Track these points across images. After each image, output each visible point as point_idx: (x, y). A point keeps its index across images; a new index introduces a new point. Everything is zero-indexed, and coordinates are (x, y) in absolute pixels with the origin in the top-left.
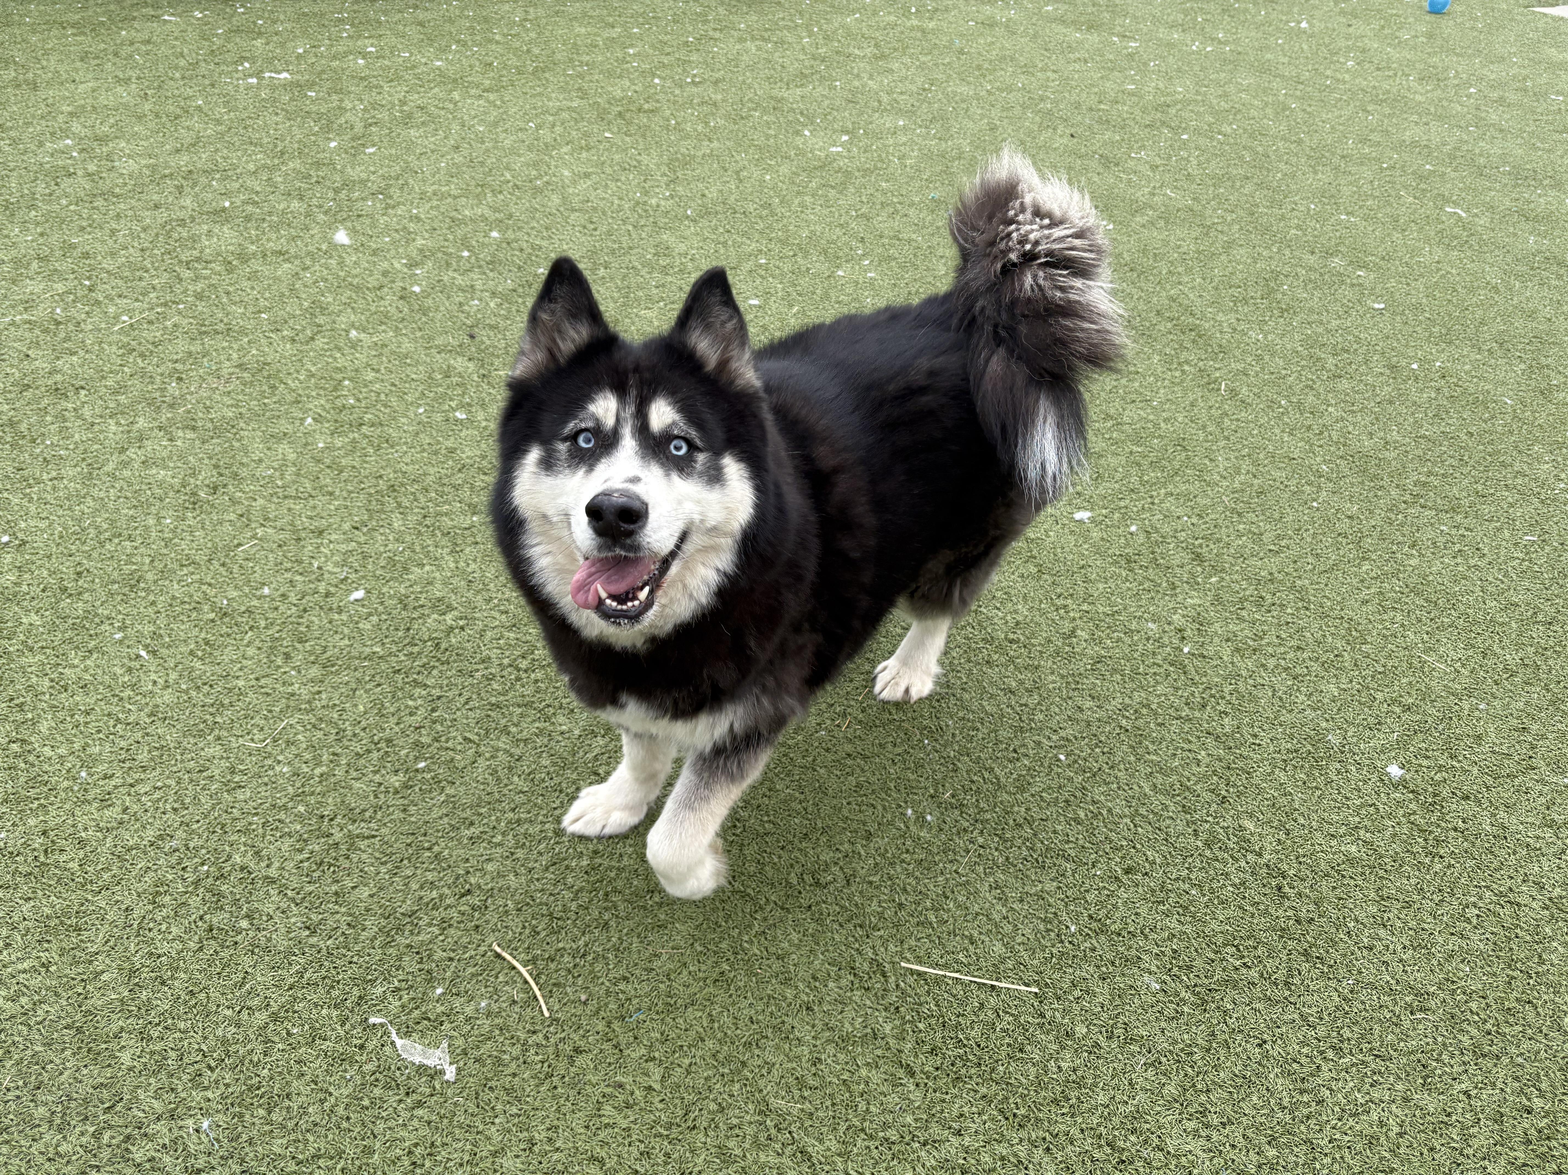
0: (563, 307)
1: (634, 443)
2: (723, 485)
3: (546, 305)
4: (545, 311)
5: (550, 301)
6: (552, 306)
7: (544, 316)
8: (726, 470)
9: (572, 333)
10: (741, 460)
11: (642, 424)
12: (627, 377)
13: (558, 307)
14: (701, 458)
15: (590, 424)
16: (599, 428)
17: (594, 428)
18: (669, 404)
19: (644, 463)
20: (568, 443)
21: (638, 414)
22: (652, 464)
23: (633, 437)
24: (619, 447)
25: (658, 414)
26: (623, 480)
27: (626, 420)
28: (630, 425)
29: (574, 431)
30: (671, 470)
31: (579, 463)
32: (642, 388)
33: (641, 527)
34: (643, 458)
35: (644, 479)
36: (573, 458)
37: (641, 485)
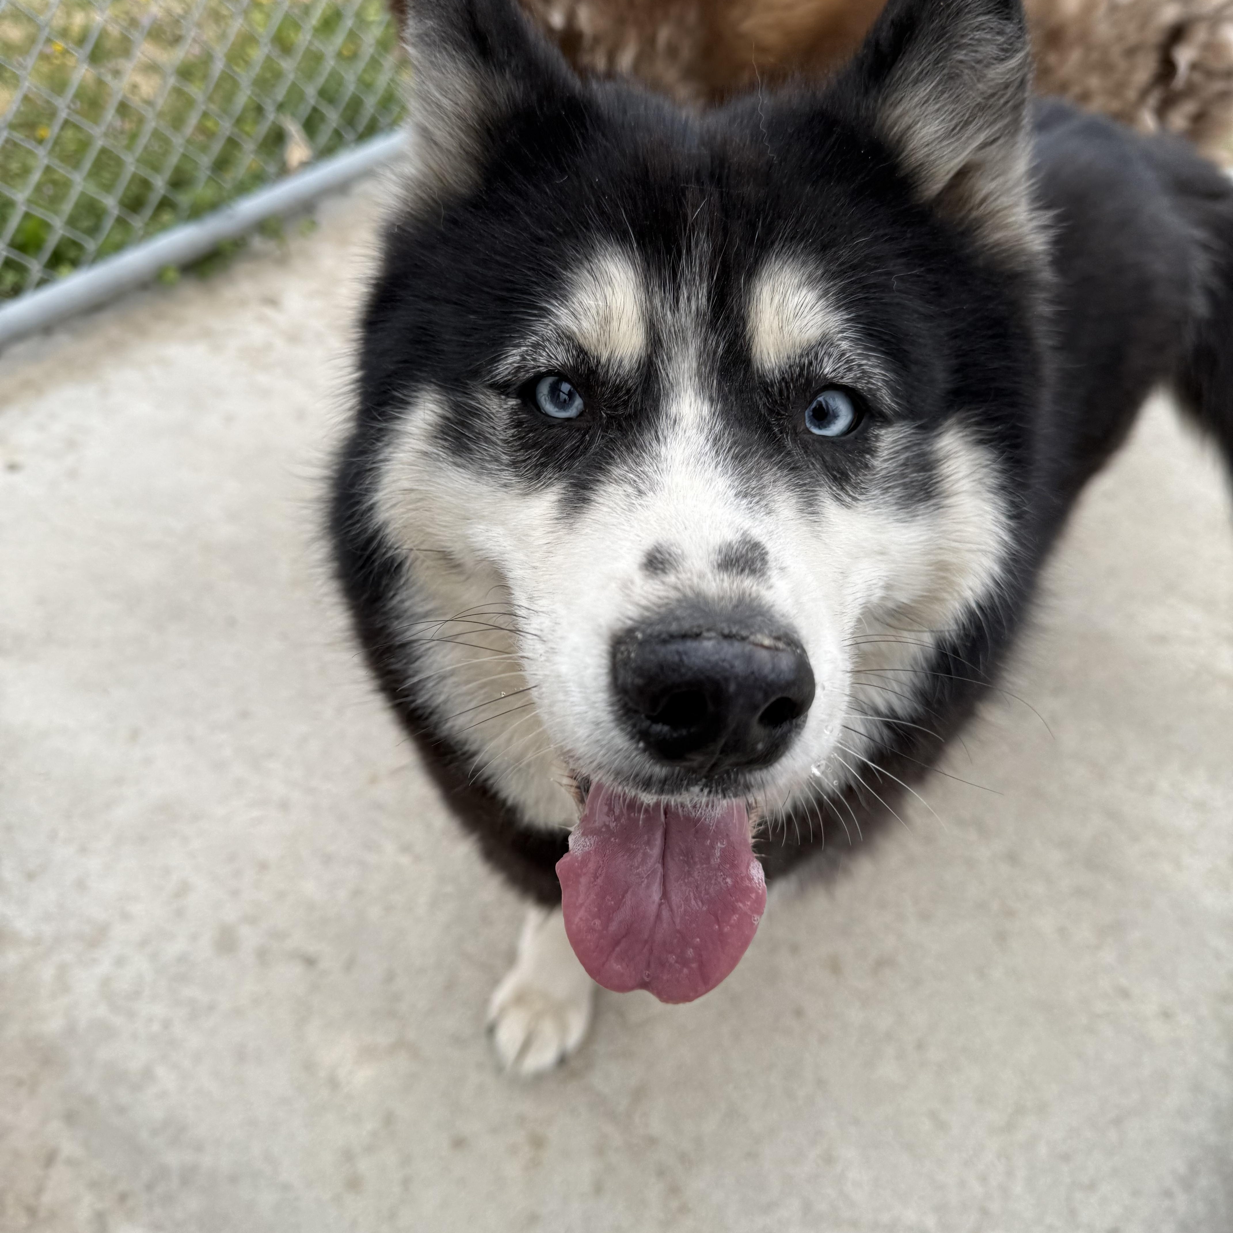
8: (946, 468)
10: (981, 440)
14: (887, 440)
15: (562, 358)
16: (592, 372)
17: (575, 369)
18: (811, 281)
19: (745, 477)
20: (512, 402)
21: (716, 315)
22: (768, 478)
23: (703, 388)
24: (663, 424)
25: (778, 312)
26: (715, 558)
27: (680, 335)
28: (692, 351)
29: (524, 376)
30: (816, 483)
31: (544, 465)
32: (725, 231)
33: (799, 727)
34: (739, 459)
35: (772, 547)
36: (525, 447)
37: (774, 574)
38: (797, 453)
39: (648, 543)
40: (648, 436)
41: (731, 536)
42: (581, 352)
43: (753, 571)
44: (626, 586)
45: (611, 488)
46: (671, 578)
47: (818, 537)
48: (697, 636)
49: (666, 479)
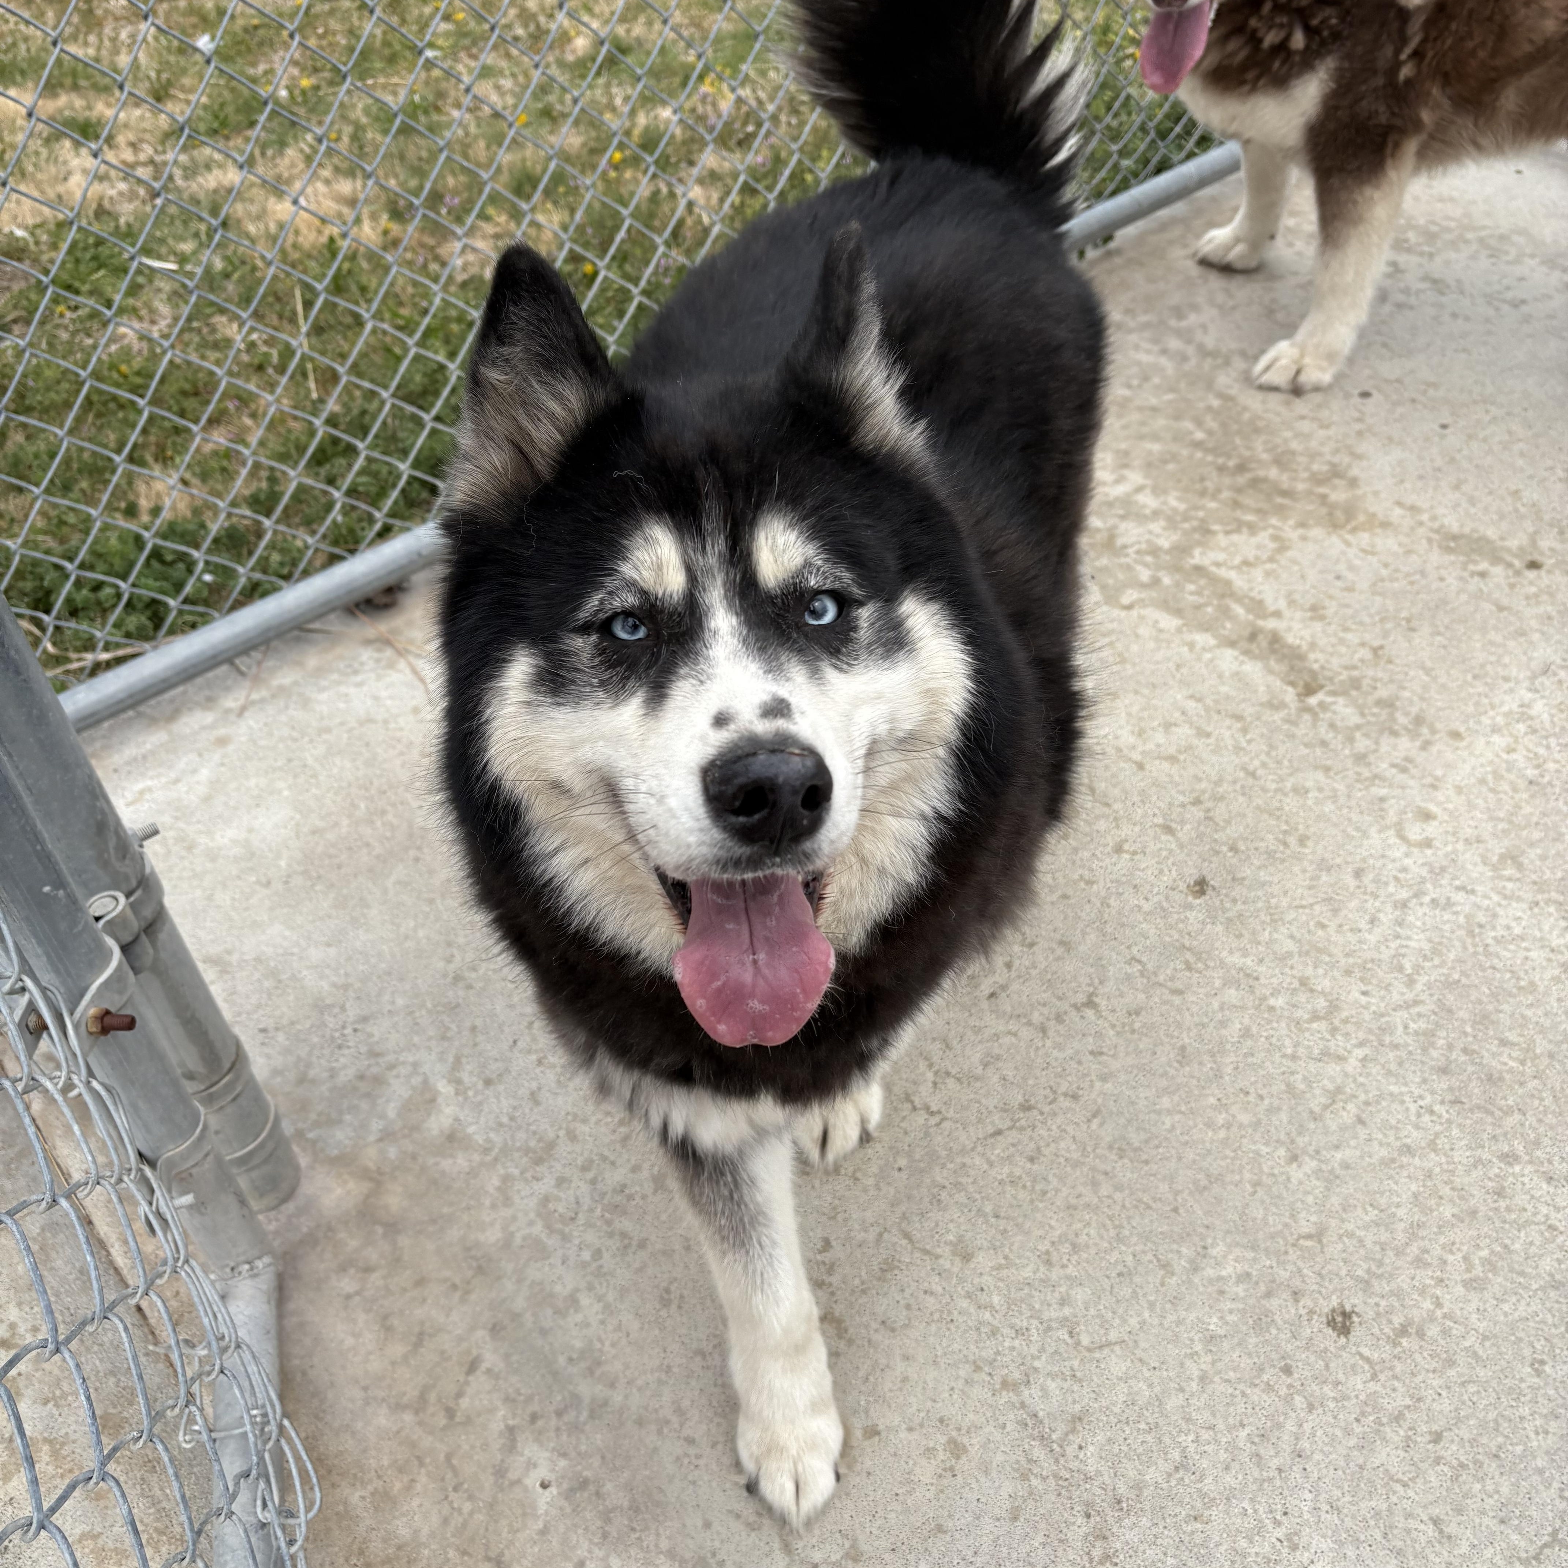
0: (527, 350)
1: (734, 621)
2: (911, 651)
3: (495, 351)
4: (494, 364)
5: (501, 341)
6: (506, 350)
7: (494, 375)
8: (910, 623)
9: (554, 406)
10: (932, 598)
11: (743, 578)
12: (692, 479)
13: (515, 352)
14: (865, 615)
15: (630, 600)
16: (653, 606)
17: (640, 608)
18: (791, 526)
19: (768, 661)
20: (594, 638)
21: (732, 556)
22: (783, 658)
23: (730, 606)
24: (707, 635)
25: (772, 550)
26: (758, 712)
27: (709, 571)
28: (719, 582)
29: (602, 616)
30: (818, 659)
31: (628, 678)
32: (731, 497)
33: (827, 810)
34: (762, 650)
35: (793, 700)
36: (612, 666)
37: (797, 716)
38: (802, 641)
39: (713, 711)
40: (699, 645)
41: (766, 697)
42: (644, 593)
43: (783, 715)
44: (703, 738)
45: (680, 684)
46: (732, 727)
47: (823, 693)
48: (754, 754)
49: (718, 671)
